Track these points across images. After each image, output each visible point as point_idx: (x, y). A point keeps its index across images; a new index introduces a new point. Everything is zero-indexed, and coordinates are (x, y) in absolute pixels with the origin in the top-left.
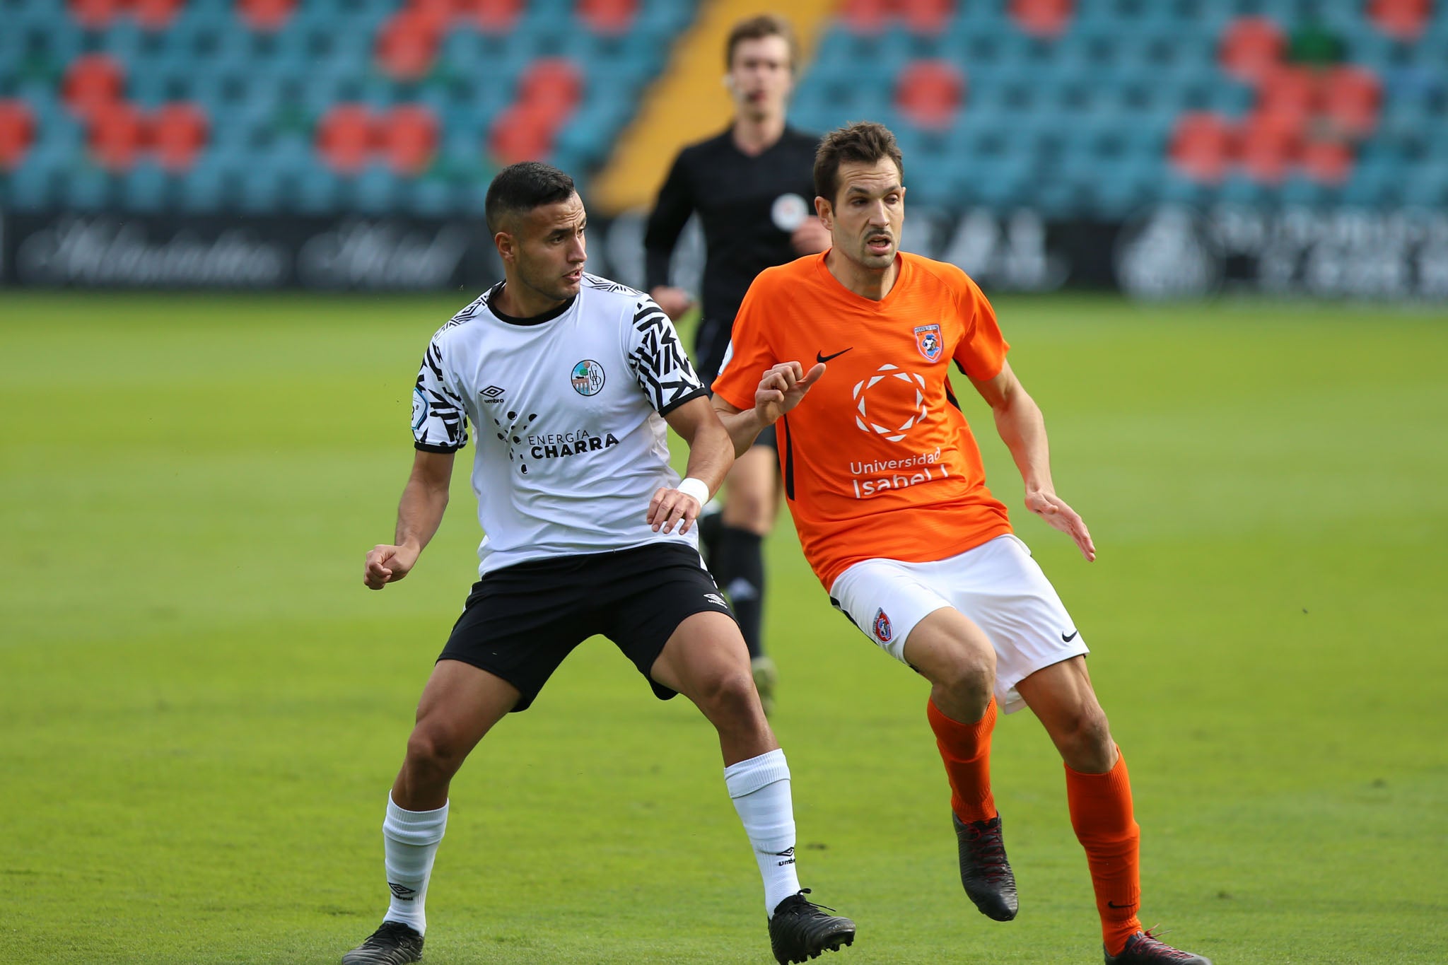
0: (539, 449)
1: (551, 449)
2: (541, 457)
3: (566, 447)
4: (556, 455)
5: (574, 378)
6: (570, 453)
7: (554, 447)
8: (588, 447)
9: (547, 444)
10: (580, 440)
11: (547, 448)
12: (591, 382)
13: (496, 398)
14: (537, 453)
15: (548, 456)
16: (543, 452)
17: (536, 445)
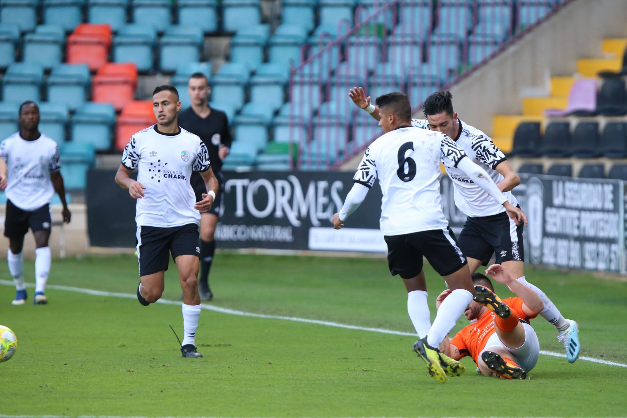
0: (167, 174)
1: (170, 175)
2: (167, 177)
3: (175, 175)
4: (172, 177)
5: (182, 155)
6: (176, 177)
7: (172, 175)
8: (181, 178)
9: (169, 173)
10: (179, 175)
11: (169, 175)
12: (186, 157)
13: (154, 155)
14: (166, 176)
15: (169, 177)
16: (168, 176)
17: (166, 173)
